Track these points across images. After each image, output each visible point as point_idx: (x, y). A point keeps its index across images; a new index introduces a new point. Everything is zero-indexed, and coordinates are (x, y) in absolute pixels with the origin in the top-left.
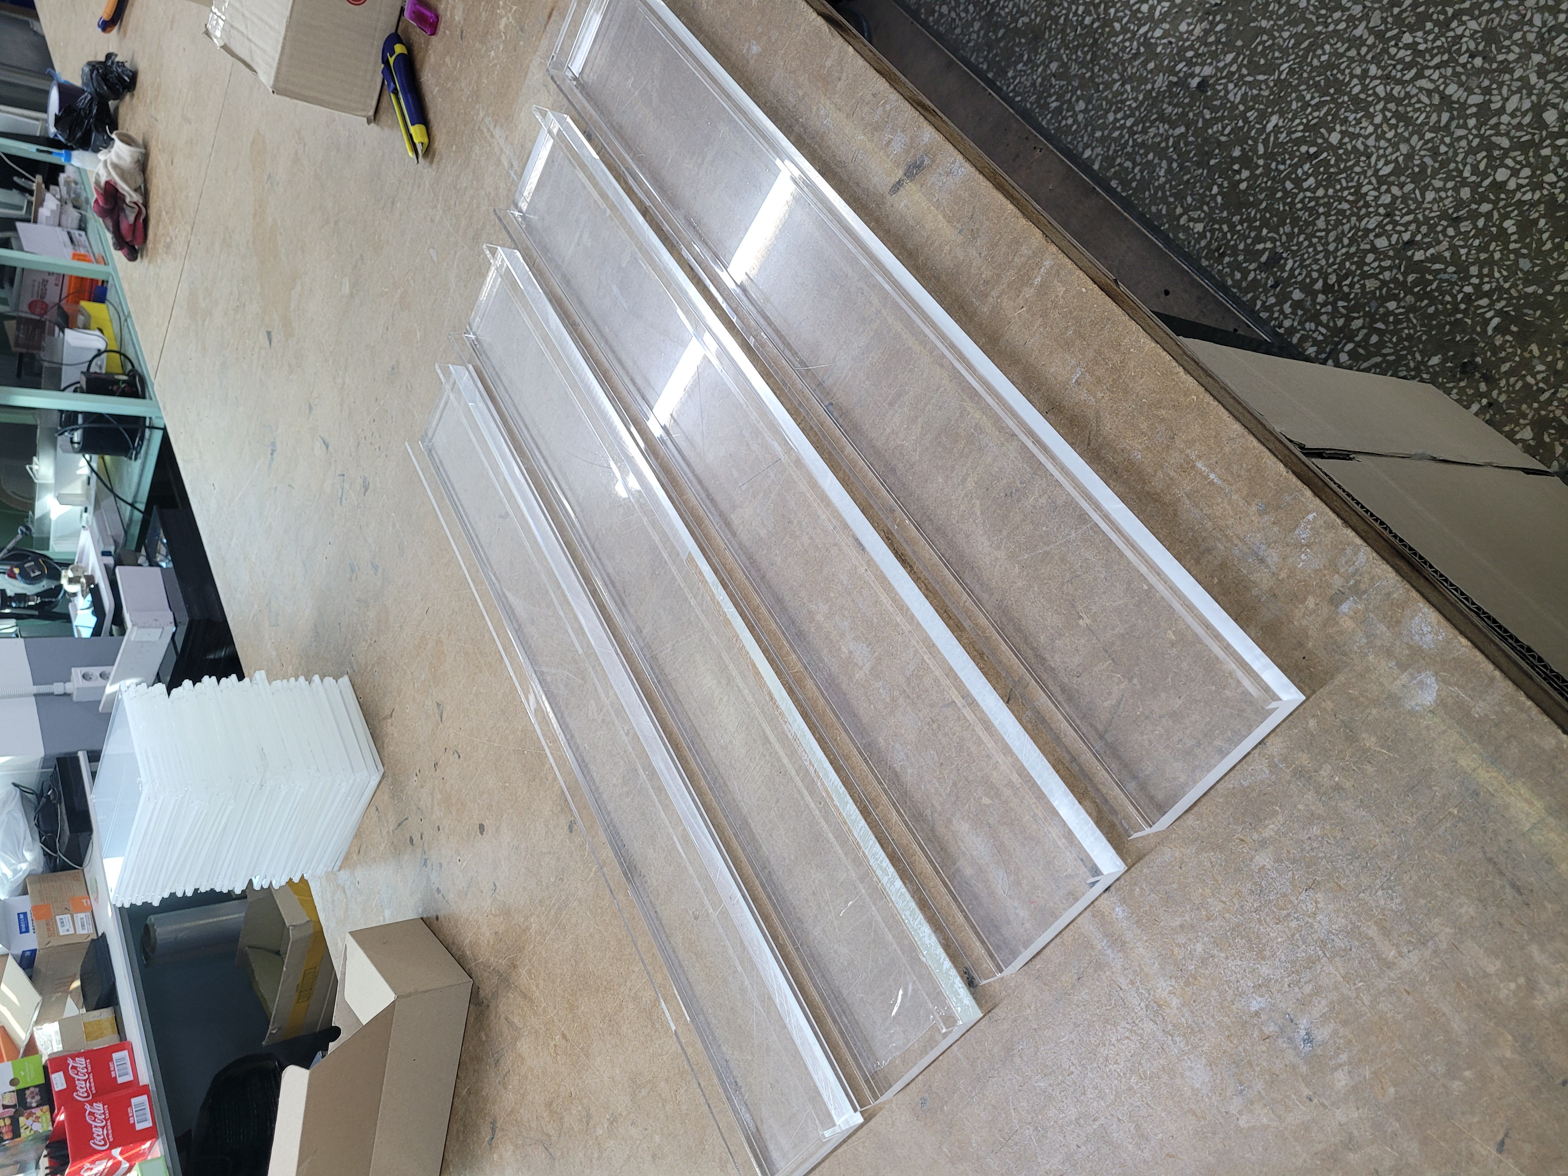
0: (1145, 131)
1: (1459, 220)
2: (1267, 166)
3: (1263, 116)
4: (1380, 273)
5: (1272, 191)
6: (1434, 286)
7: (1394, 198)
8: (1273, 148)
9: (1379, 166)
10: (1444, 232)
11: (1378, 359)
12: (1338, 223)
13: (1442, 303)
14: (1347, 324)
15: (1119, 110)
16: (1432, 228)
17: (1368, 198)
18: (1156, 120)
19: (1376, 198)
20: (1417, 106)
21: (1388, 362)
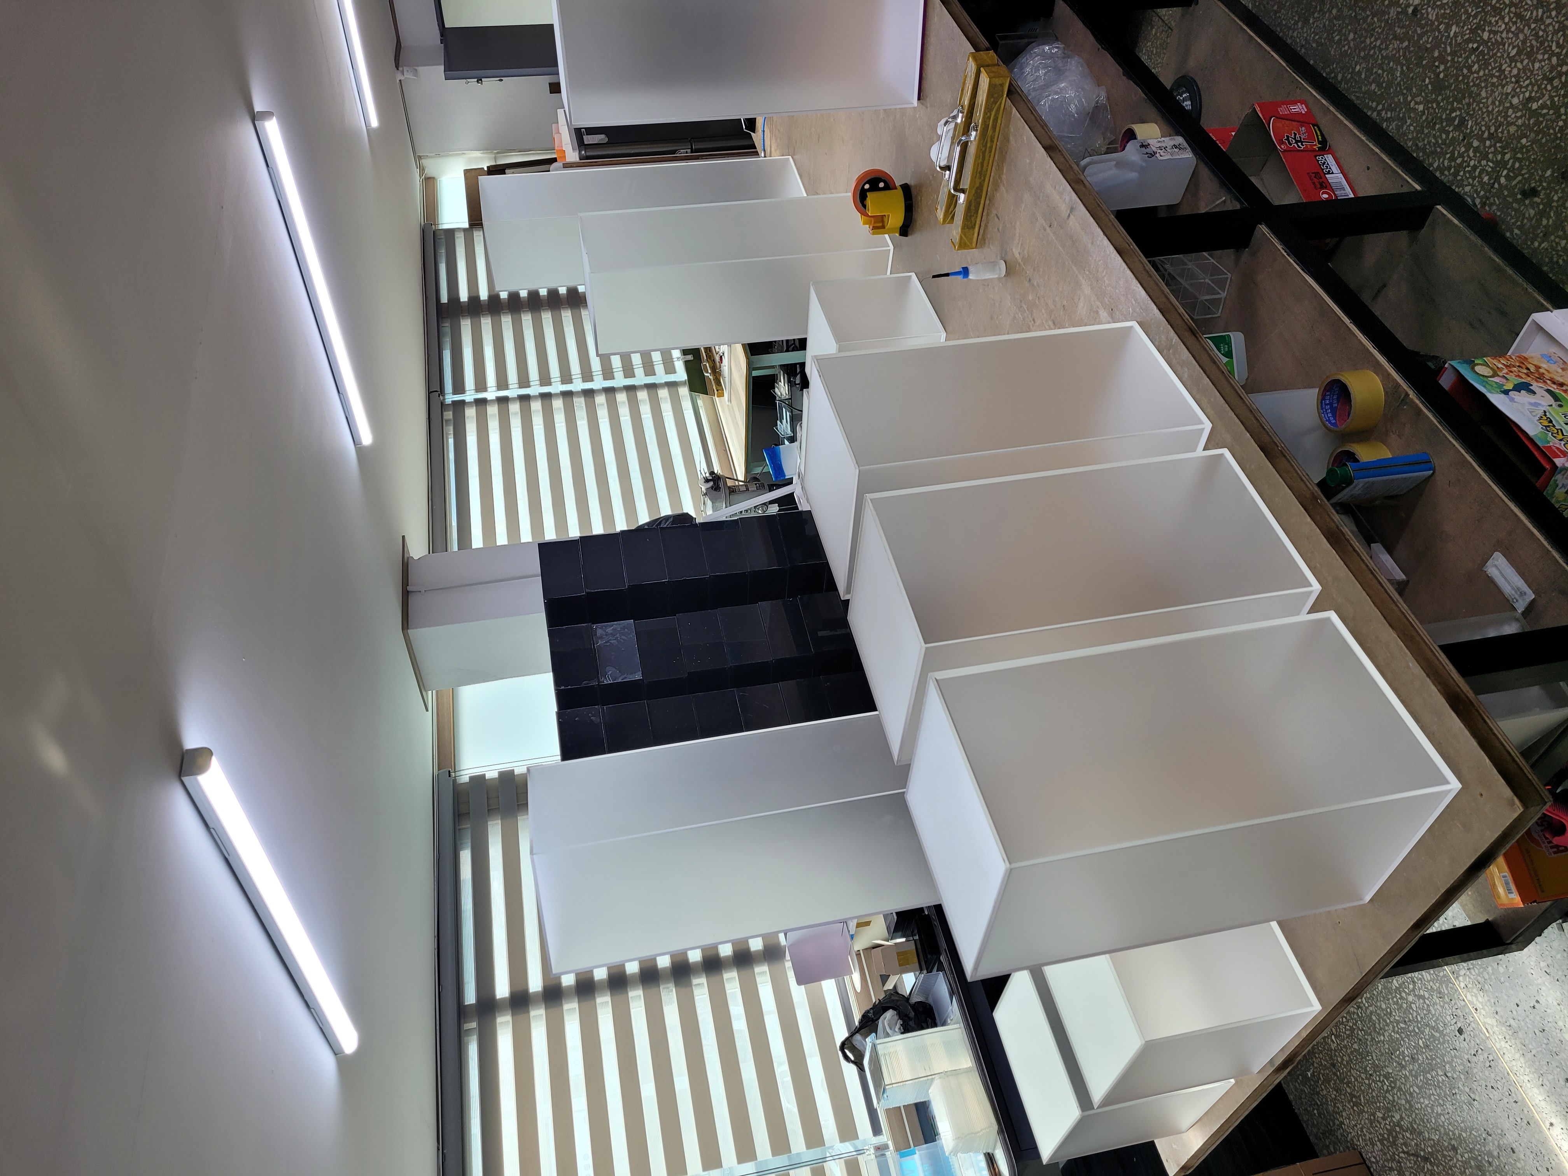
0: (1387, 48)
1: (1553, 79)
2: (1453, 59)
3: (1448, 27)
4: (1516, 122)
5: (1457, 76)
6: (1544, 124)
7: (1519, 70)
8: (1455, 47)
9: (1510, 51)
10: (1546, 88)
11: (1520, 178)
12: (1493, 91)
13: (1549, 135)
14: (1503, 158)
15: (1372, 35)
16: (1539, 87)
17: (1506, 73)
18: (1392, 39)
19: (1510, 72)
20: (1526, 7)
21: (1525, 179)
